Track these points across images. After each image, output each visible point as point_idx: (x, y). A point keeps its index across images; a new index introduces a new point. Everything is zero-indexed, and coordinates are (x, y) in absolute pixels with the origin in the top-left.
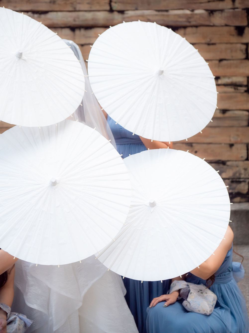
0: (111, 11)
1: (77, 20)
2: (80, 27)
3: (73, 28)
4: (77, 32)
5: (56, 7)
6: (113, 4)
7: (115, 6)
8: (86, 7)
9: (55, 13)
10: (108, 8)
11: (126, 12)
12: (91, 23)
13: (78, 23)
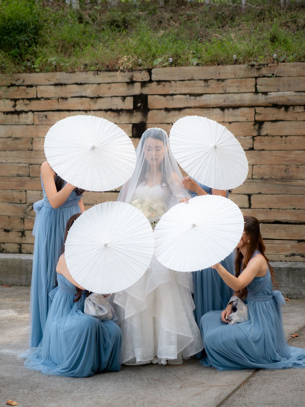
0: (256, 92)
1: (226, 101)
2: (228, 107)
3: (223, 108)
4: (226, 111)
5: (209, 90)
6: (258, 86)
7: (260, 88)
8: (235, 90)
9: (209, 95)
10: (254, 90)
11: (269, 93)
12: (238, 103)
13: (228, 103)
